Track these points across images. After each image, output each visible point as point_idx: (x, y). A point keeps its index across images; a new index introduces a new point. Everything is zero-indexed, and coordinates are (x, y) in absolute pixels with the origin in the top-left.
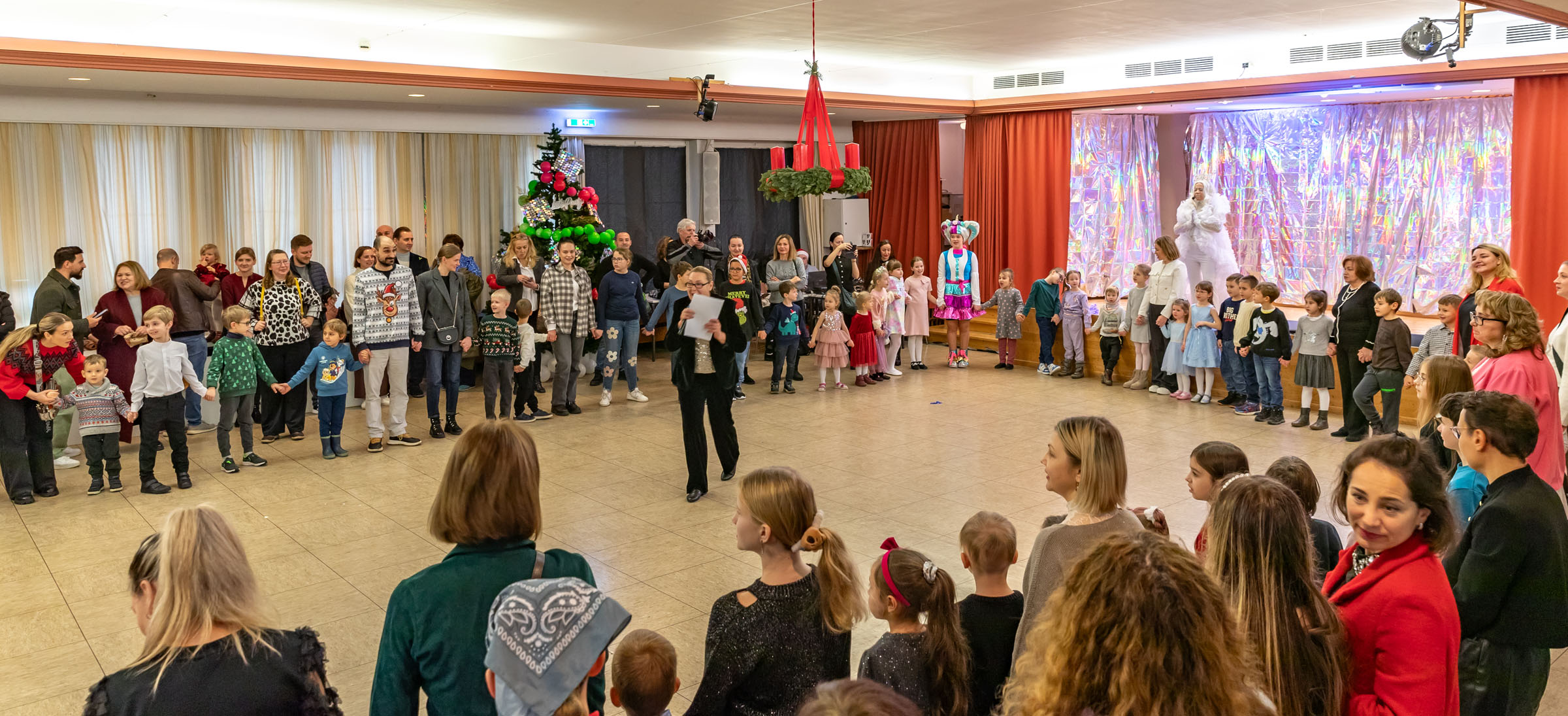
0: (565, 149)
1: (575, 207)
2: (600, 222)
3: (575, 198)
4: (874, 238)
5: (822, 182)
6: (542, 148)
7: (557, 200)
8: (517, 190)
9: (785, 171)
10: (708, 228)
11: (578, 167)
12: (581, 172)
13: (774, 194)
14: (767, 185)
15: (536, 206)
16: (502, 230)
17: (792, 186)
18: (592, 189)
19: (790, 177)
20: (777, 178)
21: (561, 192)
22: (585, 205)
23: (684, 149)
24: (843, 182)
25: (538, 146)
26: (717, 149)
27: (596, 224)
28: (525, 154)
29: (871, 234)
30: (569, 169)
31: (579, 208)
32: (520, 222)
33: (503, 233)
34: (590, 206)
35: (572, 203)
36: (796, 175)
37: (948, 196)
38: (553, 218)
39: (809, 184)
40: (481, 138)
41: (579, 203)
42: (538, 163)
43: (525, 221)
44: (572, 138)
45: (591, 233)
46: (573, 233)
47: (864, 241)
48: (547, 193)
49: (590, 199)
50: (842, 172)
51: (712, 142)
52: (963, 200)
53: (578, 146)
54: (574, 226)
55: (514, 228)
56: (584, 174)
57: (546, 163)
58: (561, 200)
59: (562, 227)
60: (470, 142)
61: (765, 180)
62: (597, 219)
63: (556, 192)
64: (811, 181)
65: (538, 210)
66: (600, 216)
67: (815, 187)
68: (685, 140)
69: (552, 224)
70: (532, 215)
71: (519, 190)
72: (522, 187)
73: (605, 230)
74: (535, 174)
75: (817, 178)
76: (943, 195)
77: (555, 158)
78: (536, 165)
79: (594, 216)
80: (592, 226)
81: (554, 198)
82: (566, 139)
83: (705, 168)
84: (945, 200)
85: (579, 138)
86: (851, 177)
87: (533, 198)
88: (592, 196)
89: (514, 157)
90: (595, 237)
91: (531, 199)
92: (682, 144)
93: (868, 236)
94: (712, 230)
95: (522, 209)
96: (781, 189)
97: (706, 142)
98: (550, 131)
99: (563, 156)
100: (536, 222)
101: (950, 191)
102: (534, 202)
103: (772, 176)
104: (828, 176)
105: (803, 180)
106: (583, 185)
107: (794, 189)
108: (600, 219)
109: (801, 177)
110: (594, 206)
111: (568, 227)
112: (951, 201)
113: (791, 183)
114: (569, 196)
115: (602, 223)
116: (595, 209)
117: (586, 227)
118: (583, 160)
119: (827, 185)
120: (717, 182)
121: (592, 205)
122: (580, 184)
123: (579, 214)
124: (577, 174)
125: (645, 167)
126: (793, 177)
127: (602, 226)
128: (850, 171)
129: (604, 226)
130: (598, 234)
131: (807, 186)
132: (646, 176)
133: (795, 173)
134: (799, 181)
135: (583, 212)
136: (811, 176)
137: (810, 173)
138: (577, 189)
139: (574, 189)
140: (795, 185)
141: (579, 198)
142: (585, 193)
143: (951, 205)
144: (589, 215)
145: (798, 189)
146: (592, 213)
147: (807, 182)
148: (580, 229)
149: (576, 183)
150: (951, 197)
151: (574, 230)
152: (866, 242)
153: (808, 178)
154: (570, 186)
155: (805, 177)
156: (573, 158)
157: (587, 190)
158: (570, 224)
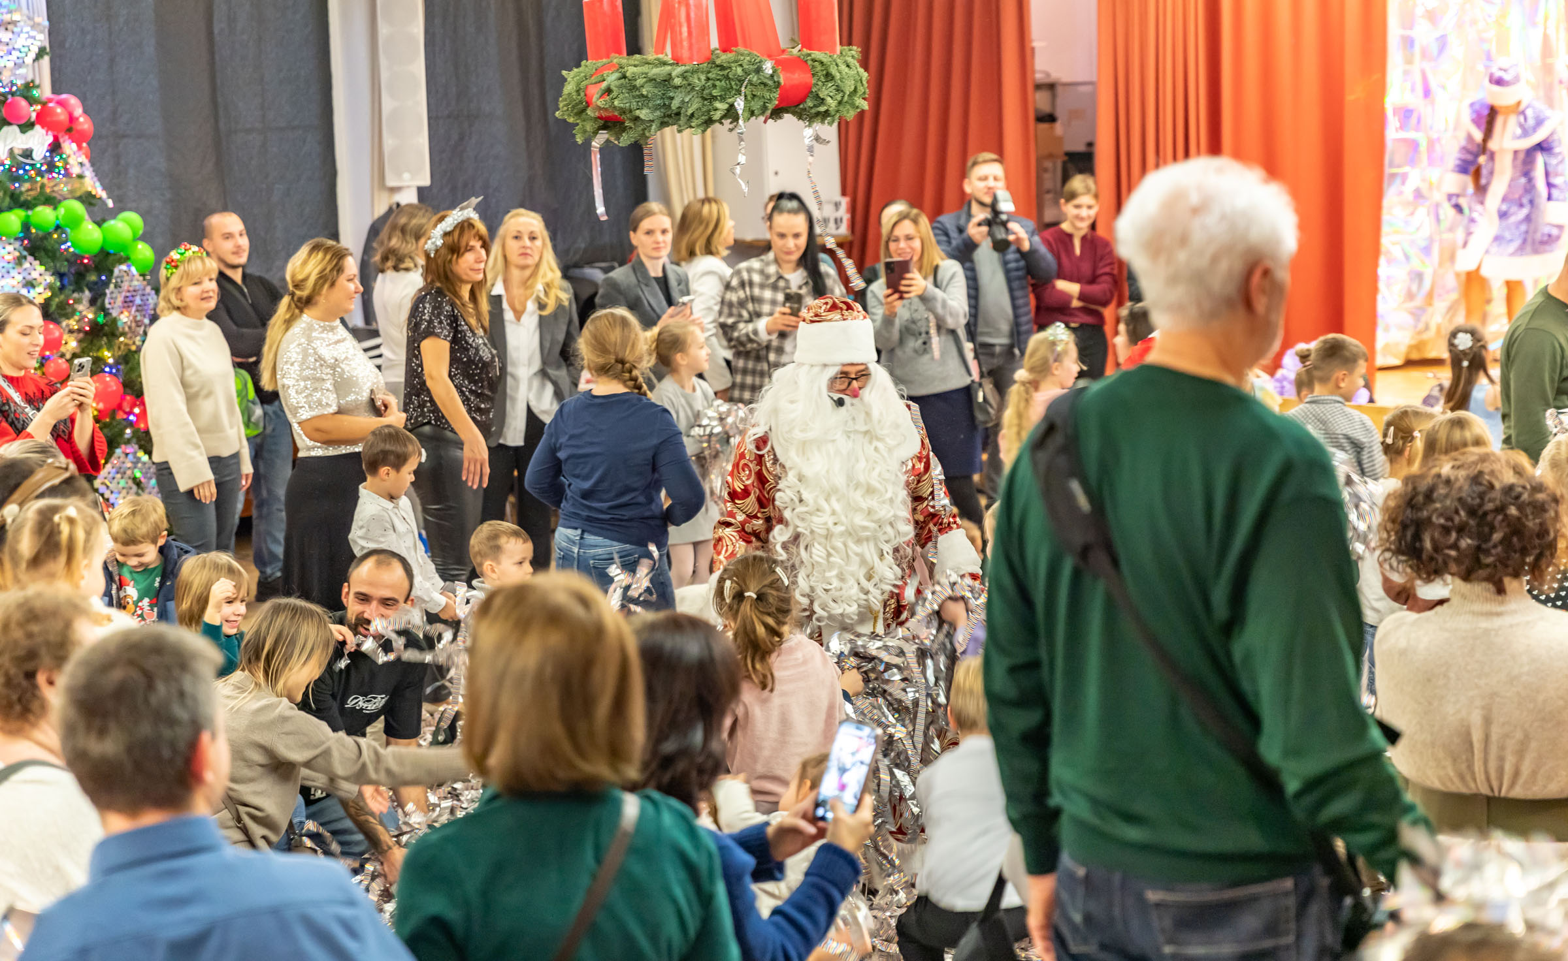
1: (28, 154)
2: (100, 191)
3: (26, 127)
4: (853, 209)
5: (757, 91)
10: (398, 197)
12: (41, 53)
17: (675, 104)
18: (73, 101)
19: (667, 81)
22: (55, 147)
24: (809, 93)
27: (88, 200)
29: (845, 202)
30: (7, 47)
31: (38, 155)
34: (69, 147)
35: (21, 141)
36: (683, 76)
37: (1051, 87)
39: (721, 98)
41: (38, 141)
45: (76, 222)
46: (26, 226)
49: (70, 128)
50: (804, 63)
52: (1093, 98)
54: (27, 205)
56: (46, 61)
64: (725, 90)
66: (99, 174)
73: (113, 214)
75: (742, 83)
76: (1038, 87)
79: (80, 177)
80: (78, 208)
83: (383, 30)
84: (1041, 101)
86: (829, 76)
88: (72, 119)
90: (88, 234)
93: (837, 205)
94: (410, 200)
101: (1060, 73)
104: (769, 76)
105: (703, 89)
106: (45, 91)
107: (678, 114)
108: (98, 184)
109: (698, 81)
110: (80, 147)
111: (10, 209)
112: (1059, 101)
113: (672, 98)
114: (10, 124)
115: (104, 195)
116: (83, 159)
117: (61, 210)
118: (42, 20)
119: (770, 100)
120: (419, 68)
121: (74, 146)
122: (38, 87)
123: (40, 173)
124: (29, 60)
125: (216, 31)
126: (677, 81)
127: (105, 204)
128: (824, 60)
129: (110, 203)
130: (96, 226)
131: (718, 105)
132: (217, 57)
133: (679, 70)
134: (693, 89)
135: (51, 167)
136: (727, 78)
137: (722, 68)
138: (31, 101)
139: (23, 103)
140: (683, 102)
141: (38, 127)
142: (58, 114)
143: (1060, 113)
144: (67, 174)
145: (690, 112)
146: (75, 170)
147: (715, 93)
148: (45, 216)
149: (29, 86)
150: (1059, 90)
151: (28, 217)
152: (832, 224)
153: (718, 83)
154: (13, 94)
155: (708, 79)
156: (16, 17)
157: (60, 103)
158: (17, 202)
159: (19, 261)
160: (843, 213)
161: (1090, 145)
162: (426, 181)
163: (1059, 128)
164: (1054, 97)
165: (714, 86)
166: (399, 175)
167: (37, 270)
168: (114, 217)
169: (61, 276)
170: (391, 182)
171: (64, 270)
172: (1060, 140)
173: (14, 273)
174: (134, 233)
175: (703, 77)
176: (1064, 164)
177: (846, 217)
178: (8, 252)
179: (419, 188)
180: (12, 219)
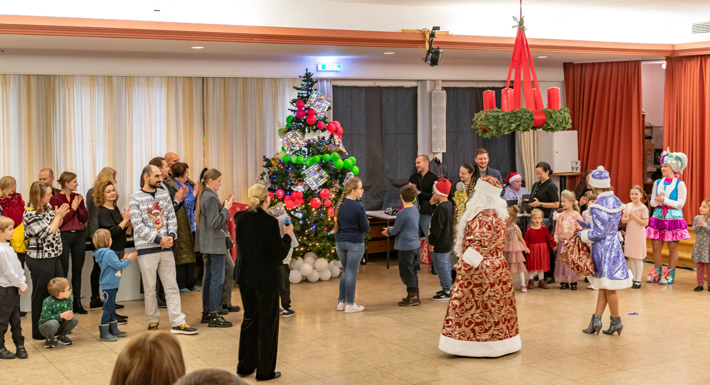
0: (316, 90)
1: (323, 138)
2: (344, 150)
3: (323, 130)
4: (582, 165)
5: (526, 121)
6: (297, 89)
7: (309, 132)
8: (277, 124)
9: (495, 112)
10: (436, 156)
11: (326, 104)
12: (329, 108)
13: (485, 131)
14: (479, 123)
15: (292, 137)
16: (264, 157)
17: (500, 124)
18: (338, 123)
19: (498, 117)
20: (487, 118)
21: (313, 126)
22: (332, 136)
23: (416, 88)
24: (544, 122)
25: (294, 87)
26: (444, 88)
27: (340, 152)
28: (284, 93)
29: (579, 162)
30: (319, 106)
31: (326, 139)
32: (279, 150)
33: (266, 159)
34: (336, 137)
35: (322, 135)
36: (503, 115)
37: (651, 128)
38: (306, 147)
39: (515, 123)
40: (249, 81)
41: (327, 135)
42: (294, 101)
43: (283, 149)
44: (322, 80)
45: (336, 159)
46: (321, 160)
47: (573, 168)
48: (300, 126)
49: (336, 131)
50: (544, 112)
51: (440, 82)
52: (663, 131)
53: (328, 87)
54: (322, 154)
55: (275, 155)
56: (331, 111)
57: (300, 101)
58: (312, 132)
59: (313, 155)
60: (240, 83)
61: (477, 119)
62: (342, 148)
63: (309, 126)
64: (516, 120)
65: (293, 140)
66: (344, 145)
67: (519, 125)
69: (304, 152)
70: (288, 144)
71: (279, 123)
72: (281, 121)
73: (348, 157)
74: (292, 111)
75: (521, 118)
76: (647, 128)
77: (308, 97)
78: (292, 103)
79: (338, 145)
80: (337, 154)
81: (307, 130)
82: (317, 81)
83: (434, 104)
84: (647, 132)
85: (328, 80)
86: (551, 117)
87: (289, 130)
88: (337, 128)
89: (275, 95)
90: (340, 163)
91: (288, 132)
92: (414, 84)
93: (577, 163)
94: (440, 157)
95: (281, 140)
96: (491, 127)
97: (434, 82)
98: (303, 74)
99: (314, 96)
100: (292, 150)
101: (654, 123)
102: (290, 134)
103: (483, 116)
104: (531, 116)
105: (509, 120)
106: (330, 119)
107: (501, 127)
108: (344, 148)
109: (507, 117)
110: (339, 137)
111: (317, 154)
112: (653, 132)
113: (499, 122)
114: (319, 129)
115: (345, 151)
116: (340, 140)
117: (332, 155)
118: (332, 99)
119: (530, 123)
120: (444, 116)
121: (337, 136)
122: (328, 118)
123: (327, 144)
124: (325, 110)
125: (383, 104)
126: (501, 117)
127: (346, 154)
128: (551, 112)
129: (347, 154)
130: (342, 161)
131: (513, 125)
132: (383, 111)
133: (502, 113)
134: (505, 120)
135: (330, 142)
136: (516, 116)
137: (515, 113)
138: (326, 123)
139: (323, 123)
140: (502, 124)
141: (327, 131)
142: (332, 126)
143: (654, 136)
144: (335, 145)
145: (504, 127)
146: (337, 143)
147: (512, 121)
148: (327, 156)
149: (325, 118)
150: (654, 129)
151: (322, 157)
152: (575, 169)
153: (513, 118)
154: (320, 120)
155: (510, 117)
156: (322, 98)
157: (334, 123)
158: (319, 152)
159: (319, 170)
160: (579, 165)
161: (662, 147)
162: (445, 151)
163: (653, 141)
164: (652, 131)
165: (512, 119)
166: (437, 149)
167: (324, 173)
168: (348, 158)
169: (331, 175)
170: (434, 151)
171: (332, 173)
172: (653, 145)
173: (317, 174)
174: (353, 163)
175: (509, 116)
176: (655, 152)
177: (580, 167)
178: (316, 167)
179: (443, 153)
180: (318, 158)
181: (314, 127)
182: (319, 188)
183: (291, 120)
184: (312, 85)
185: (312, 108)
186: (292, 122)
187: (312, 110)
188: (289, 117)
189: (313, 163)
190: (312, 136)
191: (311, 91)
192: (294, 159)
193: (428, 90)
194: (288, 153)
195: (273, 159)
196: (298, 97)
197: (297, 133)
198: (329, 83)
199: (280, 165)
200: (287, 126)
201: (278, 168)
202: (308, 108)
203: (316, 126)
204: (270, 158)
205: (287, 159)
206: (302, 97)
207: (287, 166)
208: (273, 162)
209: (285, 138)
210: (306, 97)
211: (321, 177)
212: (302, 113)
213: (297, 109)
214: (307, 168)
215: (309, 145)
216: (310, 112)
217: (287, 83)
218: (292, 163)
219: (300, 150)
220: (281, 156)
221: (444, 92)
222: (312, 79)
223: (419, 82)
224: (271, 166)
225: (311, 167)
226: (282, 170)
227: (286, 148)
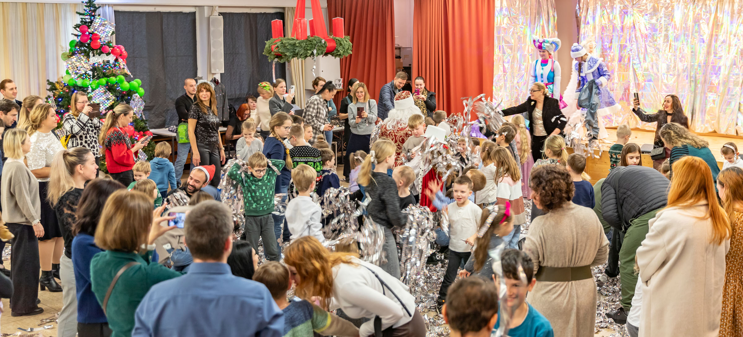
0: (99, 15)
1: (108, 62)
3: (108, 54)
6: (80, 14)
7: (94, 56)
8: (60, 49)
10: (215, 76)
11: (110, 29)
12: (113, 33)
15: (76, 61)
16: (48, 80)
18: (122, 47)
21: (97, 50)
22: (116, 60)
23: (195, 13)
25: (77, 13)
26: (221, 14)
27: (126, 75)
28: (65, 18)
29: (342, 79)
30: (103, 32)
31: (111, 62)
32: (64, 74)
33: (50, 83)
34: (120, 60)
35: (106, 58)
37: (400, 48)
38: (91, 70)
40: (29, 6)
41: (111, 58)
42: (77, 26)
43: (68, 73)
44: (104, 5)
45: (122, 82)
46: (107, 82)
48: (85, 50)
49: (121, 55)
51: (217, 8)
52: (412, 52)
53: (110, 12)
54: (108, 77)
55: (59, 79)
56: (114, 35)
57: (84, 26)
58: (96, 56)
59: (99, 78)
60: (20, 8)
63: (93, 50)
65: (78, 64)
66: (129, 68)
68: (195, 6)
69: (90, 76)
70: (73, 68)
71: (62, 48)
72: (64, 46)
74: (75, 35)
76: (396, 48)
77: (91, 22)
78: (75, 28)
79: (124, 69)
80: (123, 77)
81: (91, 54)
82: (99, 7)
83: (212, 29)
84: (397, 52)
85: (109, 5)
87: (73, 54)
88: (121, 52)
89: (57, 20)
90: (125, 85)
91: (72, 56)
92: (192, 10)
93: (339, 80)
94: (218, 77)
95: (65, 64)
97: (211, 7)
99: (98, 21)
100: (77, 73)
101: (401, 45)
102: (74, 58)
106: (114, 44)
107: (298, 54)
108: (129, 71)
110: (124, 60)
111: (103, 77)
114: (103, 53)
115: (130, 74)
116: (124, 64)
117: (118, 78)
118: (114, 24)
119: (324, 50)
120: (222, 40)
121: (122, 60)
122: (112, 43)
123: (112, 67)
124: (109, 35)
125: (163, 28)
129: (132, 77)
130: (128, 83)
131: (309, 52)
132: (164, 35)
134: (302, 47)
135: (115, 66)
138: (110, 47)
139: (108, 47)
140: (299, 51)
141: (111, 54)
142: (117, 51)
143: (402, 56)
144: (120, 68)
145: (301, 53)
146: (122, 67)
148: (113, 79)
149: (109, 42)
150: (402, 49)
151: (108, 80)
154: (104, 45)
156: (106, 23)
157: (118, 48)
158: (105, 75)
159: (105, 92)
160: (341, 83)
161: (410, 65)
162: (223, 72)
163: (402, 60)
164: (400, 51)
166: (215, 70)
167: (110, 95)
168: (133, 80)
169: (117, 97)
170: (213, 72)
171: (118, 95)
173: (103, 96)
174: (139, 85)
178: (102, 90)
179: (221, 74)
180: (104, 81)
181: (99, 51)
182: (106, 110)
183: (74, 44)
184: (95, 11)
185: (96, 32)
186: (76, 46)
187: (96, 35)
188: (72, 42)
189: (99, 85)
190: (97, 60)
191: (94, 16)
192: (79, 82)
193: (206, 15)
194: (73, 76)
195: (57, 82)
196: (81, 22)
197: (82, 57)
198: (111, 8)
199: (65, 89)
200: (70, 50)
201: (64, 91)
202: (92, 33)
203: (101, 50)
204: (54, 82)
205: (71, 83)
206: (86, 22)
207: (72, 89)
208: (57, 86)
209: (70, 62)
210: (89, 22)
211: (108, 99)
212: (86, 38)
213: (80, 34)
214: (93, 90)
215: (94, 69)
216: (94, 37)
217: (68, 8)
218: (77, 86)
219: (85, 73)
220: (66, 79)
221: (221, 17)
222: (94, 5)
223: (197, 8)
224: (56, 89)
225: (97, 90)
226: (68, 93)
227: (71, 72)
